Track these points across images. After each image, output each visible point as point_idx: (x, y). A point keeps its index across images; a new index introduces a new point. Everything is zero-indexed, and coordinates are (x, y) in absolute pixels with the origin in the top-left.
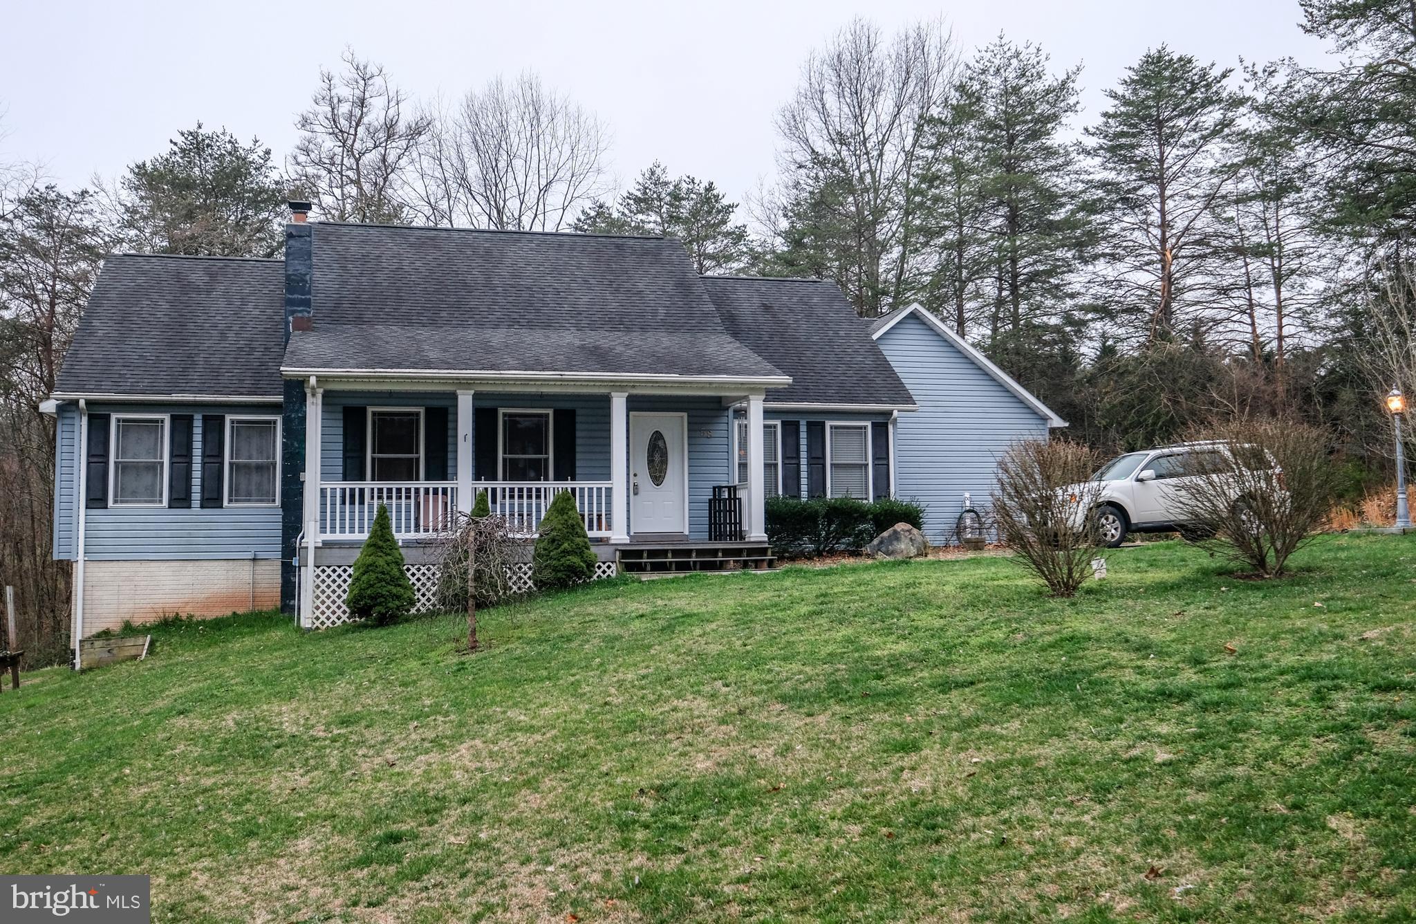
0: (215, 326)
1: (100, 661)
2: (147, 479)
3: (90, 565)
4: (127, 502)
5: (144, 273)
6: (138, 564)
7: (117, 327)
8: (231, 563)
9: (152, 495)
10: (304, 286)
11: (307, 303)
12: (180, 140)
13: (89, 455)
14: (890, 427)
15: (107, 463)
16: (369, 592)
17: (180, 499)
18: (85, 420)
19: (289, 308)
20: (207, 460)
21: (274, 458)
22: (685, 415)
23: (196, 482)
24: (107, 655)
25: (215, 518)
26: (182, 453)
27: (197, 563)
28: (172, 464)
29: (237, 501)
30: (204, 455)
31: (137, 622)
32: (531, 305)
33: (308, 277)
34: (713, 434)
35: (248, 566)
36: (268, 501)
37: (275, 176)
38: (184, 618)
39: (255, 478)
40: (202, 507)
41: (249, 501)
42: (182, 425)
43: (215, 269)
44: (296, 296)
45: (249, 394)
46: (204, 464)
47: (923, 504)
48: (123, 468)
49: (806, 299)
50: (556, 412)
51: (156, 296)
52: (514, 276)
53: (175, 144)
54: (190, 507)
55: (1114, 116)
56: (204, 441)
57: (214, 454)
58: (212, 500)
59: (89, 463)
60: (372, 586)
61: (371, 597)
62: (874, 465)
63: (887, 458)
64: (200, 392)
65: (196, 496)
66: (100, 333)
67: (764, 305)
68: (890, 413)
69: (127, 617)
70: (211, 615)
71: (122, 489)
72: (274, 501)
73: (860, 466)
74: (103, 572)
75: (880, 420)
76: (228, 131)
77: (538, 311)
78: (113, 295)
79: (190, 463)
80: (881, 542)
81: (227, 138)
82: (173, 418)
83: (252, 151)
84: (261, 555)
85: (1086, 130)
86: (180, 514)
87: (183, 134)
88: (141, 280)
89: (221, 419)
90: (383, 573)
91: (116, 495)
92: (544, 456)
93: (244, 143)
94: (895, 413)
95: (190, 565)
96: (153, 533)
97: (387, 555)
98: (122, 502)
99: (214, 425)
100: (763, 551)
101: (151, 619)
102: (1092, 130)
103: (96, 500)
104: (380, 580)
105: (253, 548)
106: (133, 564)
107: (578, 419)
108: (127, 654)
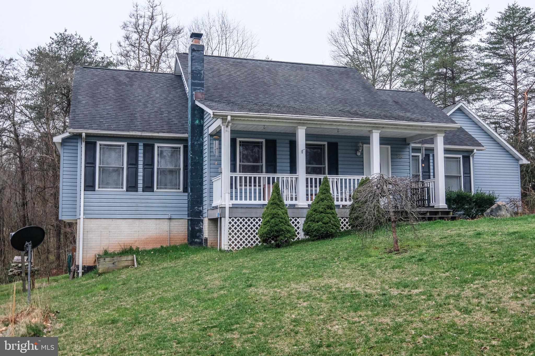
0: (140, 101)
1: (108, 268)
2: (114, 176)
3: (86, 220)
4: (104, 188)
5: (97, 76)
6: (111, 220)
7: (91, 99)
8: (158, 220)
9: (118, 185)
10: (200, 76)
11: (202, 85)
12: (55, 38)
13: (86, 163)
14: (471, 158)
15: (95, 167)
16: (276, 228)
17: (132, 187)
18: (84, 144)
19: (193, 87)
20: (145, 167)
21: (179, 166)
22: (389, 147)
23: (140, 178)
24: (112, 265)
25: (150, 197)
26: (133, 163)
27: (141, 220)
28: (128, 168)
29: (160, 188)
30: (144, 164)
31: (111, 250)
32: (300, 93)
33: (202, 72)
34: (403, 157)
35: (166, 222)
36: (176, 189)
37: (100, 55)
38: (134, 249)
39: (169, 177)
40: (143, 191)
41: (166, 188)
42: (133, 148)
43: (130, 75)
44: (196, 81)
45: (168, 132)
46: (144, 169)
47: (497, 195)
48: (103, 170)
49: (412, 100)
50: (328, 143)
51: (105, 86)
52: (287, 81)
53: (53, 39)
54: (137, 191)
55: (492, 34)
56: (144, 157)
57: (149, 164)
58: (148, 188)
59: (85, 167)
60: (277, 225)
61: (277, 231)
62: (464, 177)
63: (470, 173)
64: (143, 131)
65: (140, 185)
66: (84, 102)
67: (394, 101)
68: (472, 151)
69: (105, 248)
70: (149, 247)
71: (102, 181)
72: (179, 189)
73: (457, 177)
74: (94, 224)
75: (466, 154)
76: (78, 34)
77: (305, 96)
78: (84, 85)
79: (137, 169)
80: (492, 211)
81: (78, 37)
82: (129, 145)
83: (88, 44)
84: (173, 217)
85: (481, 40)
86: (132, 194)
87: (56, 34)
88: (96, 79)
89: (153, 146)
90: (282, 218)
91: (99, 184)
92: (323, 166)
93: (86, 40)
94: (475, 151)
95: (137, 222)
96: (118, 204)
97: (282, 209)
98: (102, 188)
99: (149, 149)
100: (448, 213)
101: (118, 249)
102: (483, 40)
103: (90, 186)
104: (281, 222)
105: (170, 213)
106: (108, 220)
107: (339, 147)
108: (123, 265)
